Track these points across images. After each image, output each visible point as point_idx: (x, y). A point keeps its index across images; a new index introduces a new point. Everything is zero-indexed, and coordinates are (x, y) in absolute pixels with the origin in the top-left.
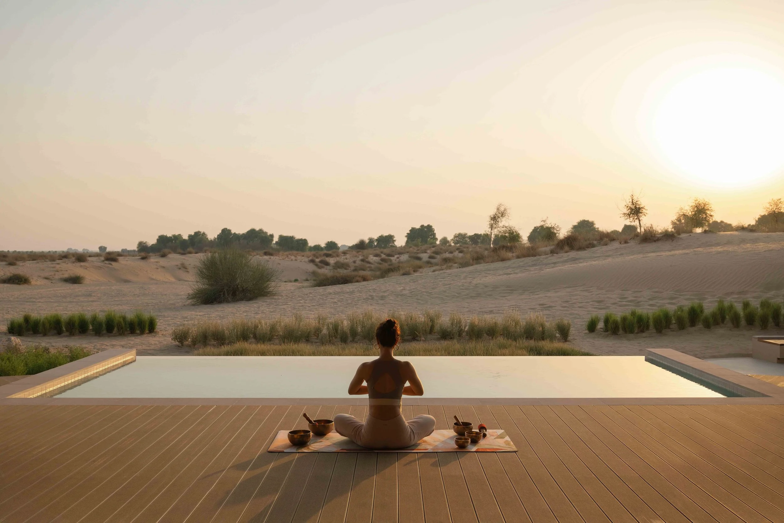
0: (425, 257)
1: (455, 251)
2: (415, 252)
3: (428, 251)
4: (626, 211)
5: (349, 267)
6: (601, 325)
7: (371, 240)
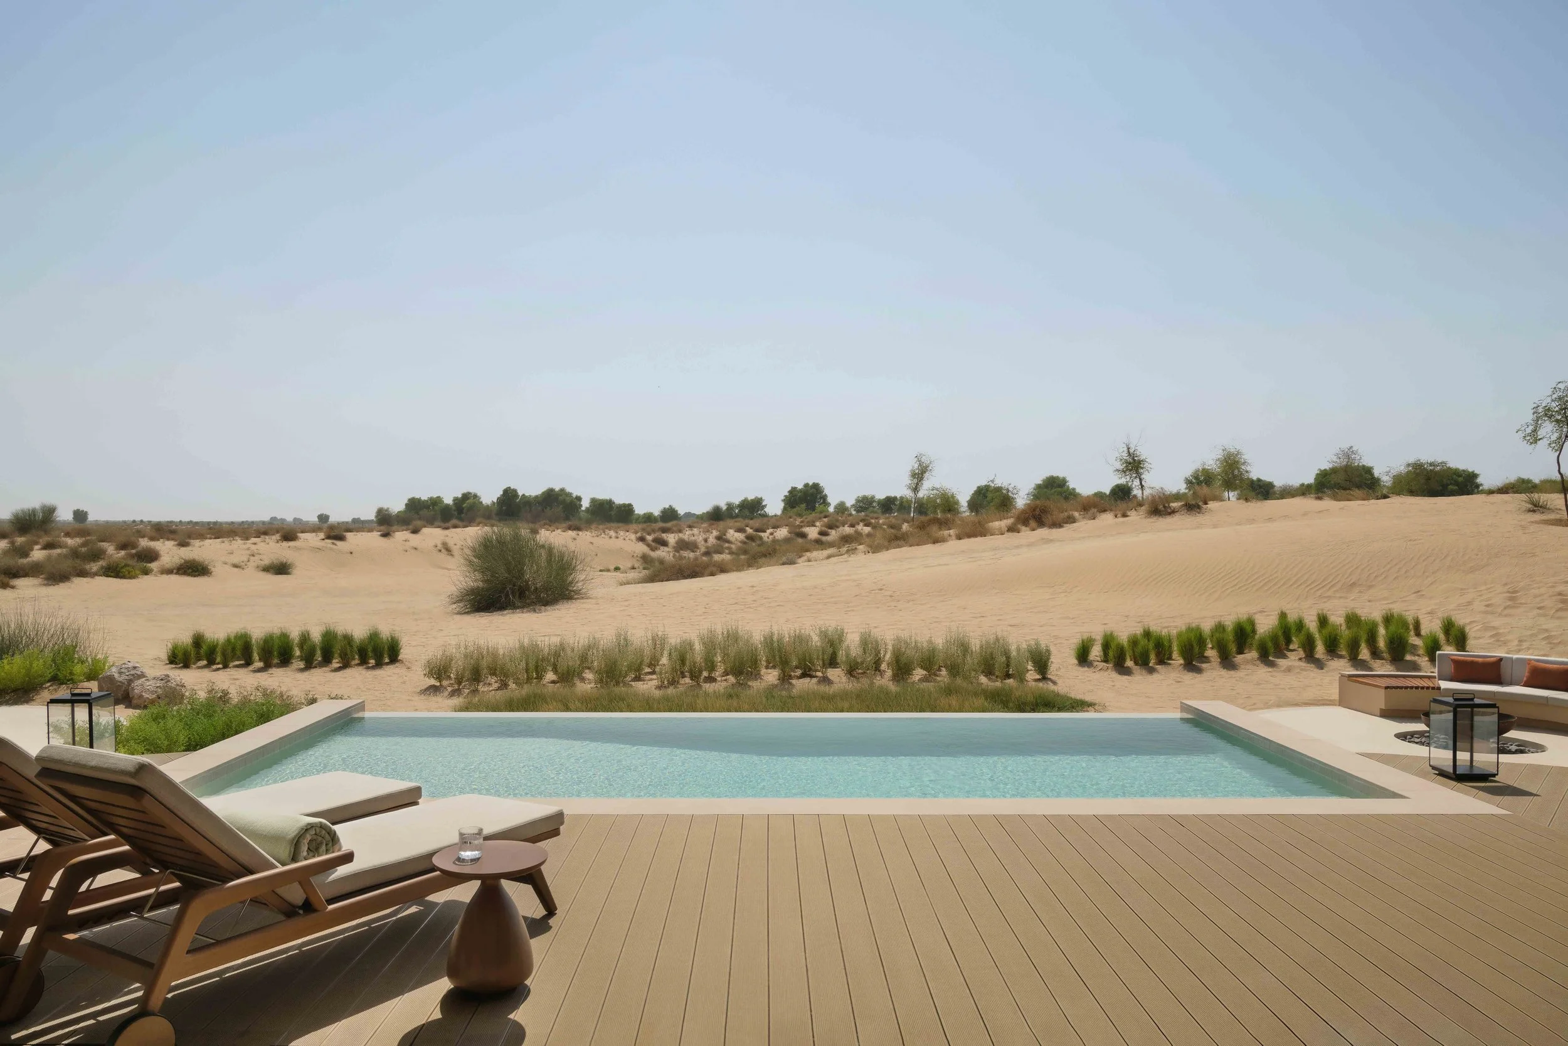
0: (813, 532)
1: (859, 524)
2: (798, 525)
3: (818, 524)
4: (1119, 466)
5: (698, 548)
6: (1096, 652)
7: (730, 507)
